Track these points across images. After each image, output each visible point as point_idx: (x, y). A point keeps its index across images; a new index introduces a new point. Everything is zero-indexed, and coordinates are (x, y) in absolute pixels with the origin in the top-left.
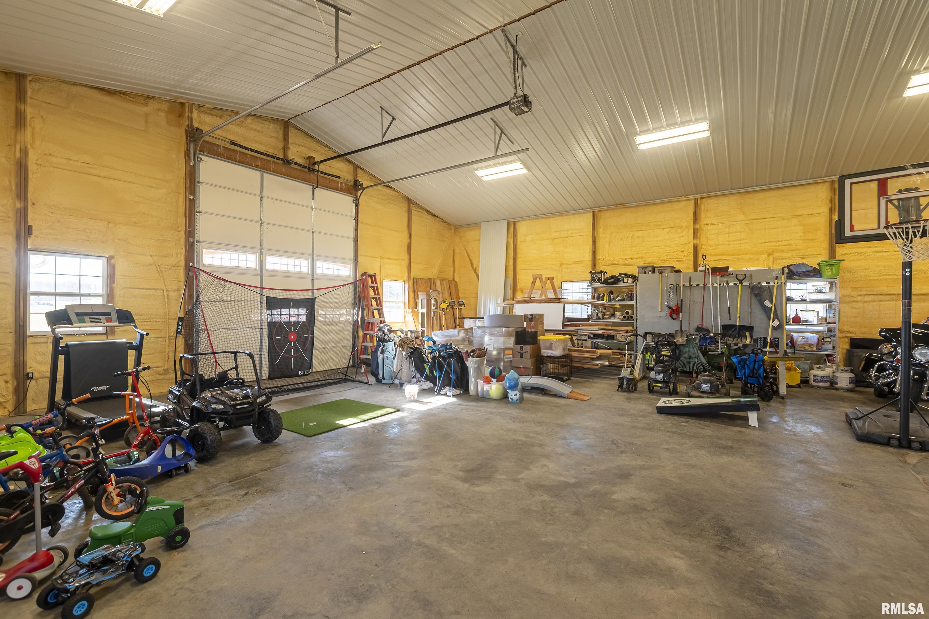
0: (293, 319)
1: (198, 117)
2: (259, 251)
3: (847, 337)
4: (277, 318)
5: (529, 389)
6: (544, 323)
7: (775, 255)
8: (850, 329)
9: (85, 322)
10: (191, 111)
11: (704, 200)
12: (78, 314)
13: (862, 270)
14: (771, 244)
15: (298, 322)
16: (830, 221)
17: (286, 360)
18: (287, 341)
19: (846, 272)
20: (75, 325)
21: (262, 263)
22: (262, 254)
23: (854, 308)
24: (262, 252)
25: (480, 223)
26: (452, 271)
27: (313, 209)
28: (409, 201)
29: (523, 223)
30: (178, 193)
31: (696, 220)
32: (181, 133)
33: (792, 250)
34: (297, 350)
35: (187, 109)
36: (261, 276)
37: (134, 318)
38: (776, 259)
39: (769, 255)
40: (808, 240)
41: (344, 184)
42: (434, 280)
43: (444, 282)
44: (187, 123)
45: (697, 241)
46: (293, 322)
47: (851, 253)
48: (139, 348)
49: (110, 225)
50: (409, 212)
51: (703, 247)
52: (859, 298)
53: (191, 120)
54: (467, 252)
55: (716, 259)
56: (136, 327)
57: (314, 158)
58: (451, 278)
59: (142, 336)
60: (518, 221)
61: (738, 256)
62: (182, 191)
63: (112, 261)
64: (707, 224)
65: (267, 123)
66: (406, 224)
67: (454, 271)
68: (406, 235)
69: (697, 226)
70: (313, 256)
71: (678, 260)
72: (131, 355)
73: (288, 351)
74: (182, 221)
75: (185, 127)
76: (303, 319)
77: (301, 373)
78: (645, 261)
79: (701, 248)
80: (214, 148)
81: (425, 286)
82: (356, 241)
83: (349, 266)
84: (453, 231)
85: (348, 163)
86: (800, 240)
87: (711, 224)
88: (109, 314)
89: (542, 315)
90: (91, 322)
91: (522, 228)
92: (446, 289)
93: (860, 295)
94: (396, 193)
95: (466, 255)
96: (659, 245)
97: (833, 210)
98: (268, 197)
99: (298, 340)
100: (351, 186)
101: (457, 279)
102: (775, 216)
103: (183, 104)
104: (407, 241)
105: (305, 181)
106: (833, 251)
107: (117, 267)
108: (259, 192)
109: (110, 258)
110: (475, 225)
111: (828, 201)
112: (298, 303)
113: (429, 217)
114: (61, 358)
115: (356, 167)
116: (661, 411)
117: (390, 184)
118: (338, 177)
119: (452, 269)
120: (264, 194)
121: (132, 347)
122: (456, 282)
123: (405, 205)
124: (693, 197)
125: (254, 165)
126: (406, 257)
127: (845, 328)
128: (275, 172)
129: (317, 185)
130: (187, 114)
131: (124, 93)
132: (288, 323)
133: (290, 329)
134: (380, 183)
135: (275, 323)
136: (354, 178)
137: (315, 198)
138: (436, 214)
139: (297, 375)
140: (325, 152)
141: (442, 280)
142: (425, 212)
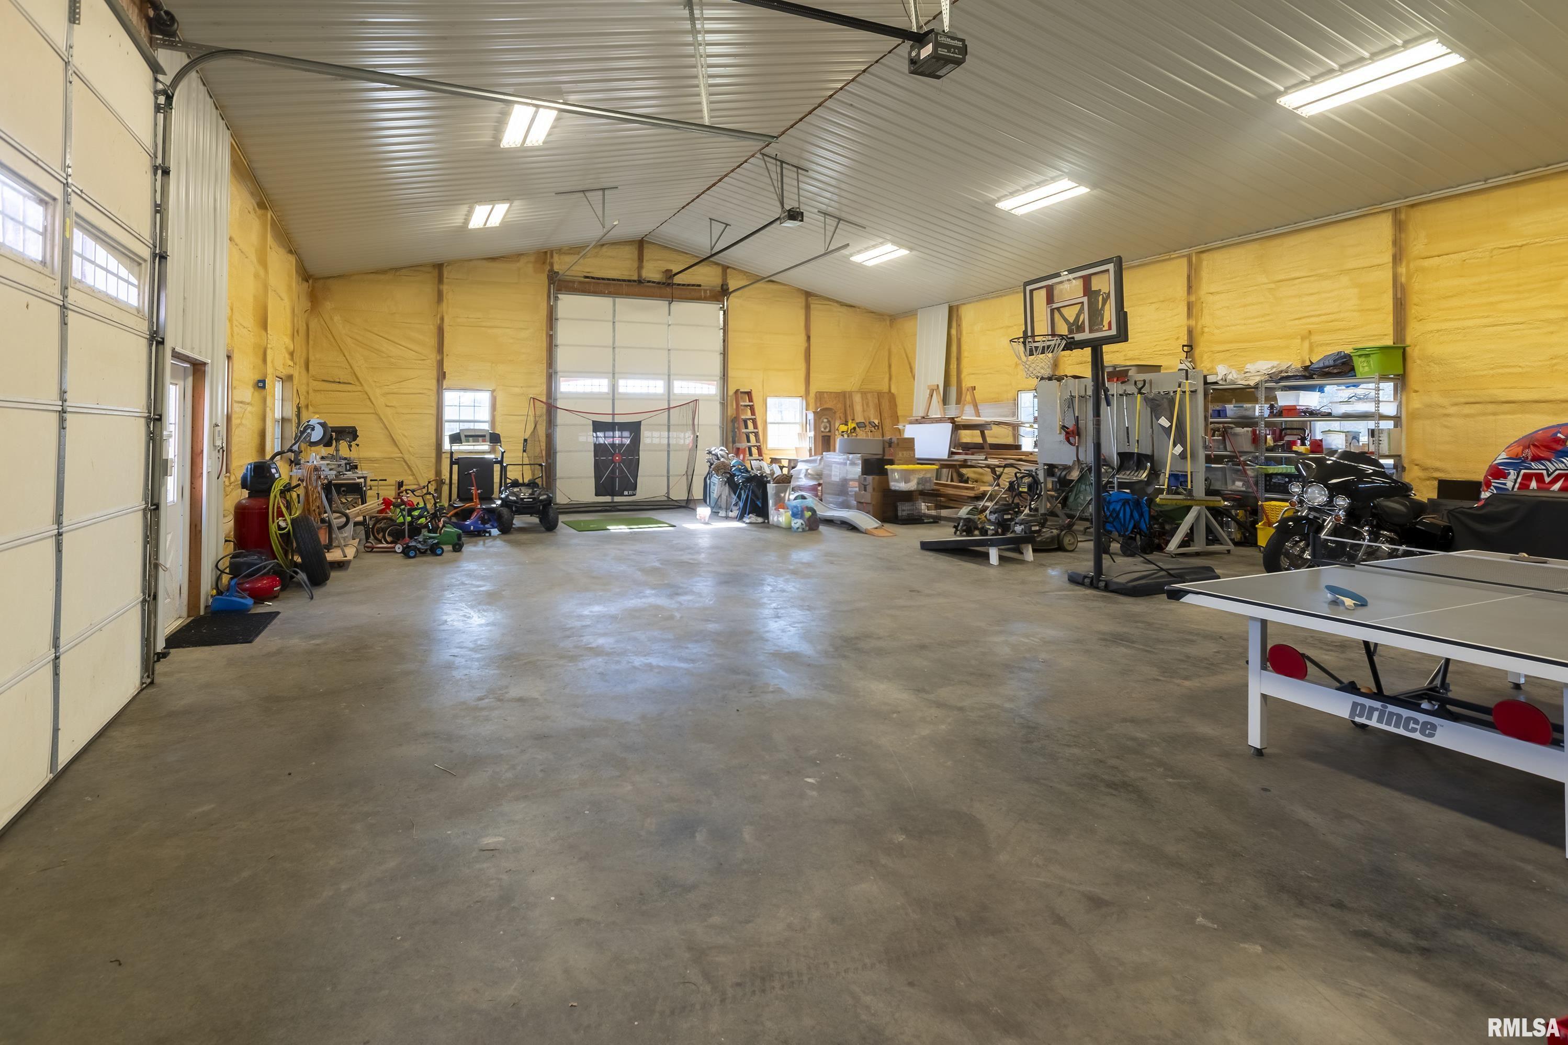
0: (617, 441)
1: (559, 259)
2: (611, 375)
3: (1435, 479)
4: (601, 441)
5: (839, 522)
6: (914, 449)
7: (1315, 338)
8: (1438, 464)
9: (469, 442)
10: (552, 257)
11: (1204, 256)
12: (466, 436)
13: (1458, 359)
14: (1308, 320)
15: (622, 445)
16: (1393, 277)
17: (612, 479)
18: (613, 461)
19: (1432, 364)
20: (463, 444)
21: (614, 387)
22: (614, 377)
23: (1446, 427)
24: (614, 376)
25: (916, 310)
26: (887, 380)
27: (669, 325)
28: (808, 294)
29: (969, 306)
30: (543, 330)
31: (1190, 288)
32: (543, 278)
33: (1339, 329)
34: (622, 471)
35: (549, 256)
36: (613, 400)
37: (501, 439)
38: (1317, 346)
39: (1303, 338)
40: (1368, 310)
41: (708, 292)
42: (851, 393)
43: (869, 396)
44: (549, 268)
45: (1192, 322)
46: (618, 444)
47: (1438, 331)
48: (501, 462)
49: (493, 365)
50: (808, 308)
51: (1206, 330)
52: (1452, 410)
53: (552, 265)
54: (905, 350)
55: (1224, 349)
56: (501, 446)
57: (671, 270)
58: (886, 389)
59: (503, 453)
60: (964, 304)
61: (1256, 343)
62: (545, 328)
63: (494, 394)
64: (1211, 294)
65: (622, 247)
66: (802, 324)
67: (890, 379)
68: (803, 337)
69: (1193, 298)
70: (669, 375)
71: (1171, 352)
72: (497, 468)
73: (613, 471)
74: (544, 354)
75: (546, 273)
76: (627, 441)
77: (626, 493)
78: (1125, 355)
79: (1203, 332)
80: (571, 285)
81: (835, 402)
82: (725, 354)
83: (715, 382)
84: (888, 323)
85: (714, 266)
86: (1354, 311)
87: (1218, 293)
88: (484, 436)
89: (914, 438)
90: (473, 442)
91: (968, 315)
92: (871, 404)
93: (1456, 404)
94: (786, 287)
95: (904, 356)
96: (1144, 330)
97: (1398, 258)
98: (619, 321)
99: (623, 461)
100: (719, 292)
101: (893, 391)
102: (1312, 274)
103: (546, 252)
104: (804, 344)
105: (661, 297)
106: (1399, 329)
107: (497, 398)
108: (611, 318)
109: (493, 391)
110: (910, 313)
111: (1390, 243)
112: (623, 427)
113: (844, 309)
114: (455, 467)
115: (725, 268)
116: (927, 546)
117: (772, 278)
118: (700, 286)
119: (888, 375)
120: (617, 319)
121: (497, 462)
122: (893, 395)
123: (801, 301)
124: (1185, 252)
125: (606, 292)
126: (802, 366)
127: (1430, 462)
128: (628, 295)
129: (671, 299)
130: (548, 261)
131: (503, 257)
132: (613, 445)
133: (615, 451)
134: (758, 279)
135: (600, 444)
136: (723, 281)
137: (671, 314)
138: (852, 304)
139: (622, 495)
140: (687, 260)
141: (864, 394)
142: (836, 304)
